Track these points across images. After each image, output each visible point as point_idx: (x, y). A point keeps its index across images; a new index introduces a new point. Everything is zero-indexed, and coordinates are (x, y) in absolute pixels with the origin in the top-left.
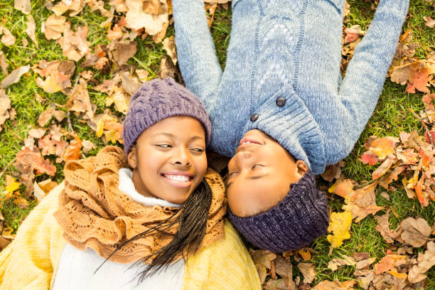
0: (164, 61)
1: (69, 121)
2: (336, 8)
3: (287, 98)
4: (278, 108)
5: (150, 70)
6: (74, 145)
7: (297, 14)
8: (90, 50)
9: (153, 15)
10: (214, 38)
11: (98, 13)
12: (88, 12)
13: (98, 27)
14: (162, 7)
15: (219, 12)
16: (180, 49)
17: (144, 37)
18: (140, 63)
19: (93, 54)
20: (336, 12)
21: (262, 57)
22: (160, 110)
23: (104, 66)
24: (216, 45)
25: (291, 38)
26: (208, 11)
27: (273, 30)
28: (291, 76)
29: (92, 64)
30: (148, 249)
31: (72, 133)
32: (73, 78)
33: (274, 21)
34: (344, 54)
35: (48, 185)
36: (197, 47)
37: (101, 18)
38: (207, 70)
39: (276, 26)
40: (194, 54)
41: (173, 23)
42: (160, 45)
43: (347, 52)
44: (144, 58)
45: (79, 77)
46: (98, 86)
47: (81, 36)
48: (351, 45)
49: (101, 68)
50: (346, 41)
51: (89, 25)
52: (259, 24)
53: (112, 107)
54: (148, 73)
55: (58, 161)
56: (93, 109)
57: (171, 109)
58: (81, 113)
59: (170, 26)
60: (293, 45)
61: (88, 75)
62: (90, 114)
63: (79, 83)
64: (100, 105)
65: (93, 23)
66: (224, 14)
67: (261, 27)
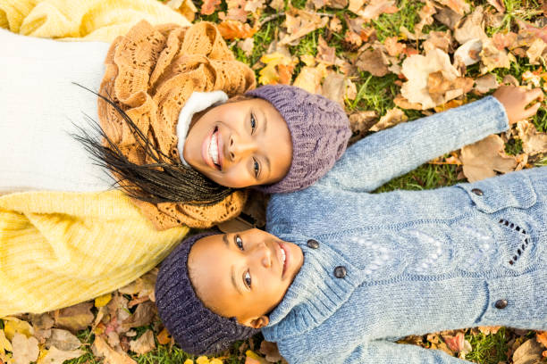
0: (372, 114)
1: (273, 16)
2: (481, 316)
3: (348, 279)
4: (332, 270)
5: (358, 99)
6: (244, 29)
7: (460, 267)
8: (369, 21)
9: (427, 88)
10: (416, 171)
11: (417, 20)
12: (416, 8)
13: (400, 25)
14: (441, 97)
15: (452, 170)
16: (390, 132)
17: (398, 82)
18: (365, 85)
19: (363, 27)
20: (476, 317)
21: (394, 235)
22: (295, 114)
23: (350, 43)
24: (407, 174)
25: (425, 266)
26: (450, 156)
27: (431, 240)
28: (376, 276)
29: (351, 28)
30: (118, 138)
31: (258, 24)
32: (328, 9)
33: (443, 239)
34: (429, 338)
35: (190, 10)
36: (396, 152)
37: (412, 25)
38: (369, 170)
39: (438, 244)
40: (387, 151)
41: (424, 116)
42: (392, 106)
43: (432, 341)
44: (371, 89)
45: (330, 15)
46: (324, 41)
47: (383, 6)
48: (443, 345)
49: (347, 40)
50: (446, 337)
51: (399, 12)
52: (437, 221)
53: (301, 64)
54: (353, 99)
55: (221, 15)
56: (293, 41)
57: (298, 126)
58: (286, 29)
59: (420, 111)
60: (418, 270)
61: (335, 26)
62: (286, 40)
63: (322, 17)
64: (301, 49)
65: (404, 18)
66: (451, 176)
67: (432, 225)
